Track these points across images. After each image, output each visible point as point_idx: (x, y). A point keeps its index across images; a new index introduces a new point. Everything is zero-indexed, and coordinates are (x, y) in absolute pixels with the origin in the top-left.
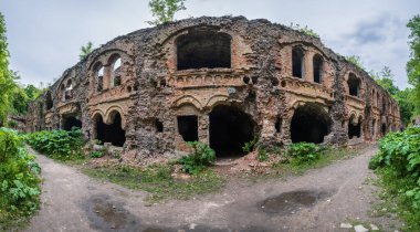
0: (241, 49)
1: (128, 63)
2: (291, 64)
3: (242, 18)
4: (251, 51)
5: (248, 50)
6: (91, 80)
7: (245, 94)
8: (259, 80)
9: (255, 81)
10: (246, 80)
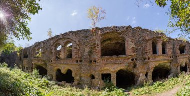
0: (130, 45)
1: (76, 48)
2: (152, 49)
3: (130, 27)
4: (135, 46)
5: (133, 46)
6: (54, 51)
7: (133, 65)
8: (138, 59)
9: (136, 60)
10: (133, 60)
